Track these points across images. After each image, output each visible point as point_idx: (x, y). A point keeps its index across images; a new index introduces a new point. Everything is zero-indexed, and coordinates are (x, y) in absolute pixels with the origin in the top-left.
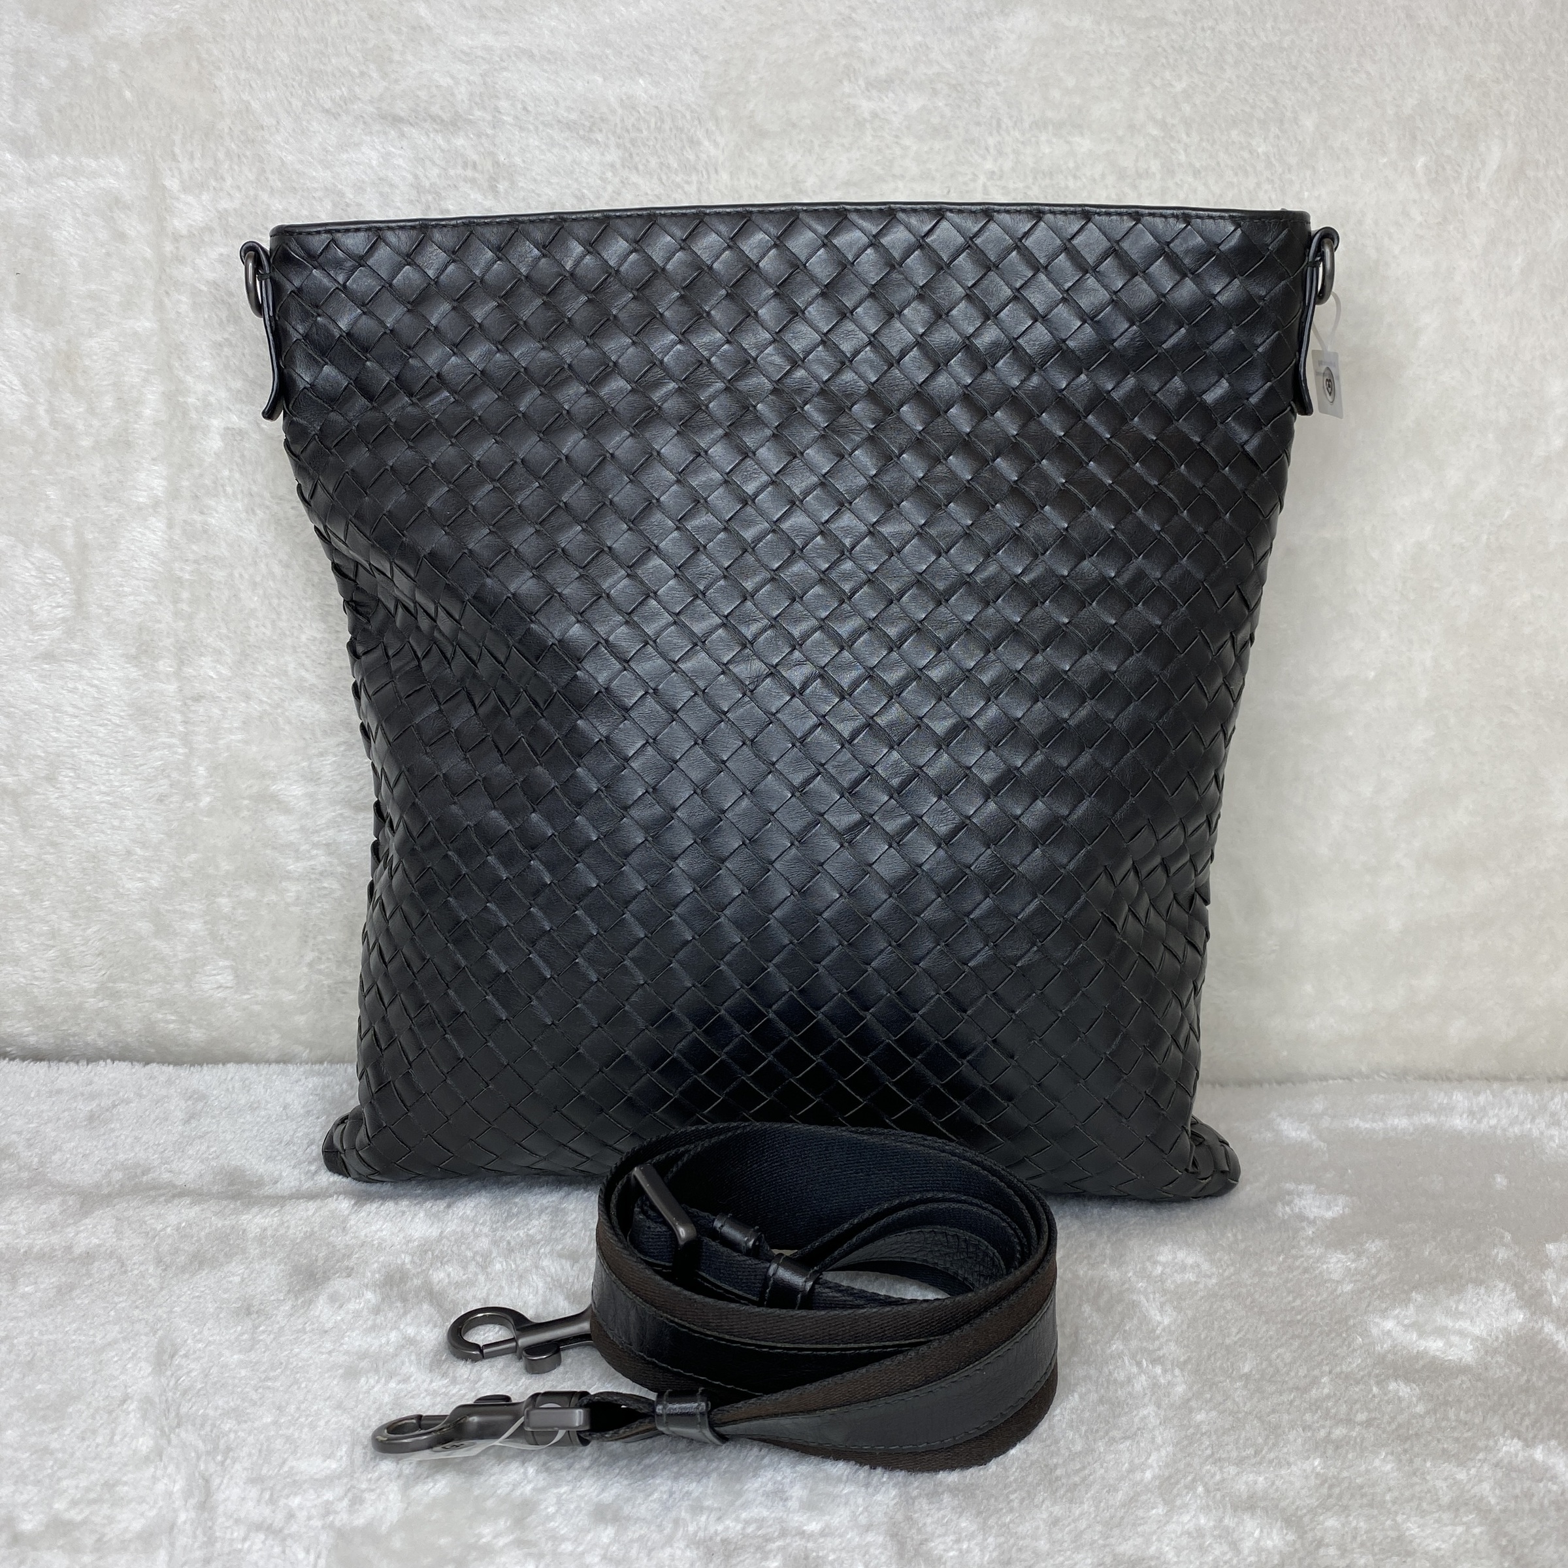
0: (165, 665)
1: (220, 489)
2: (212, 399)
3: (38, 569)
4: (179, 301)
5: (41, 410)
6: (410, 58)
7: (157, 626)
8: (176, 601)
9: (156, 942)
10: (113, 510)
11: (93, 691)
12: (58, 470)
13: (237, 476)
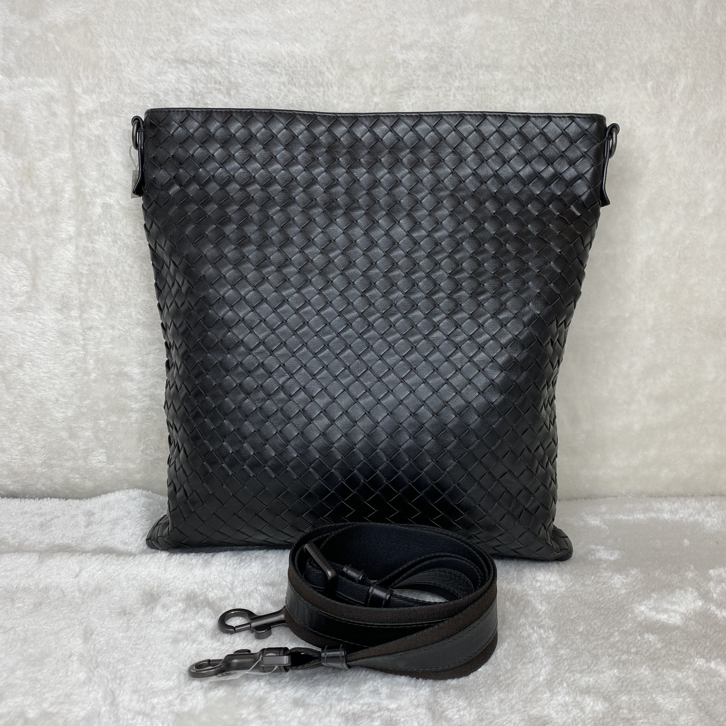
0: (75, 313)
1: (101, 231)
2: (97, 190)
3: (14, 269)
4: (81, 145)
5: (16, 195)
6: (190, 33)
7: (71, 295)
8: (80, 283)
9: (70, 441)
10: (50, 241)
11: (40, 325)
12: (24, 223)
13: (108, 225)
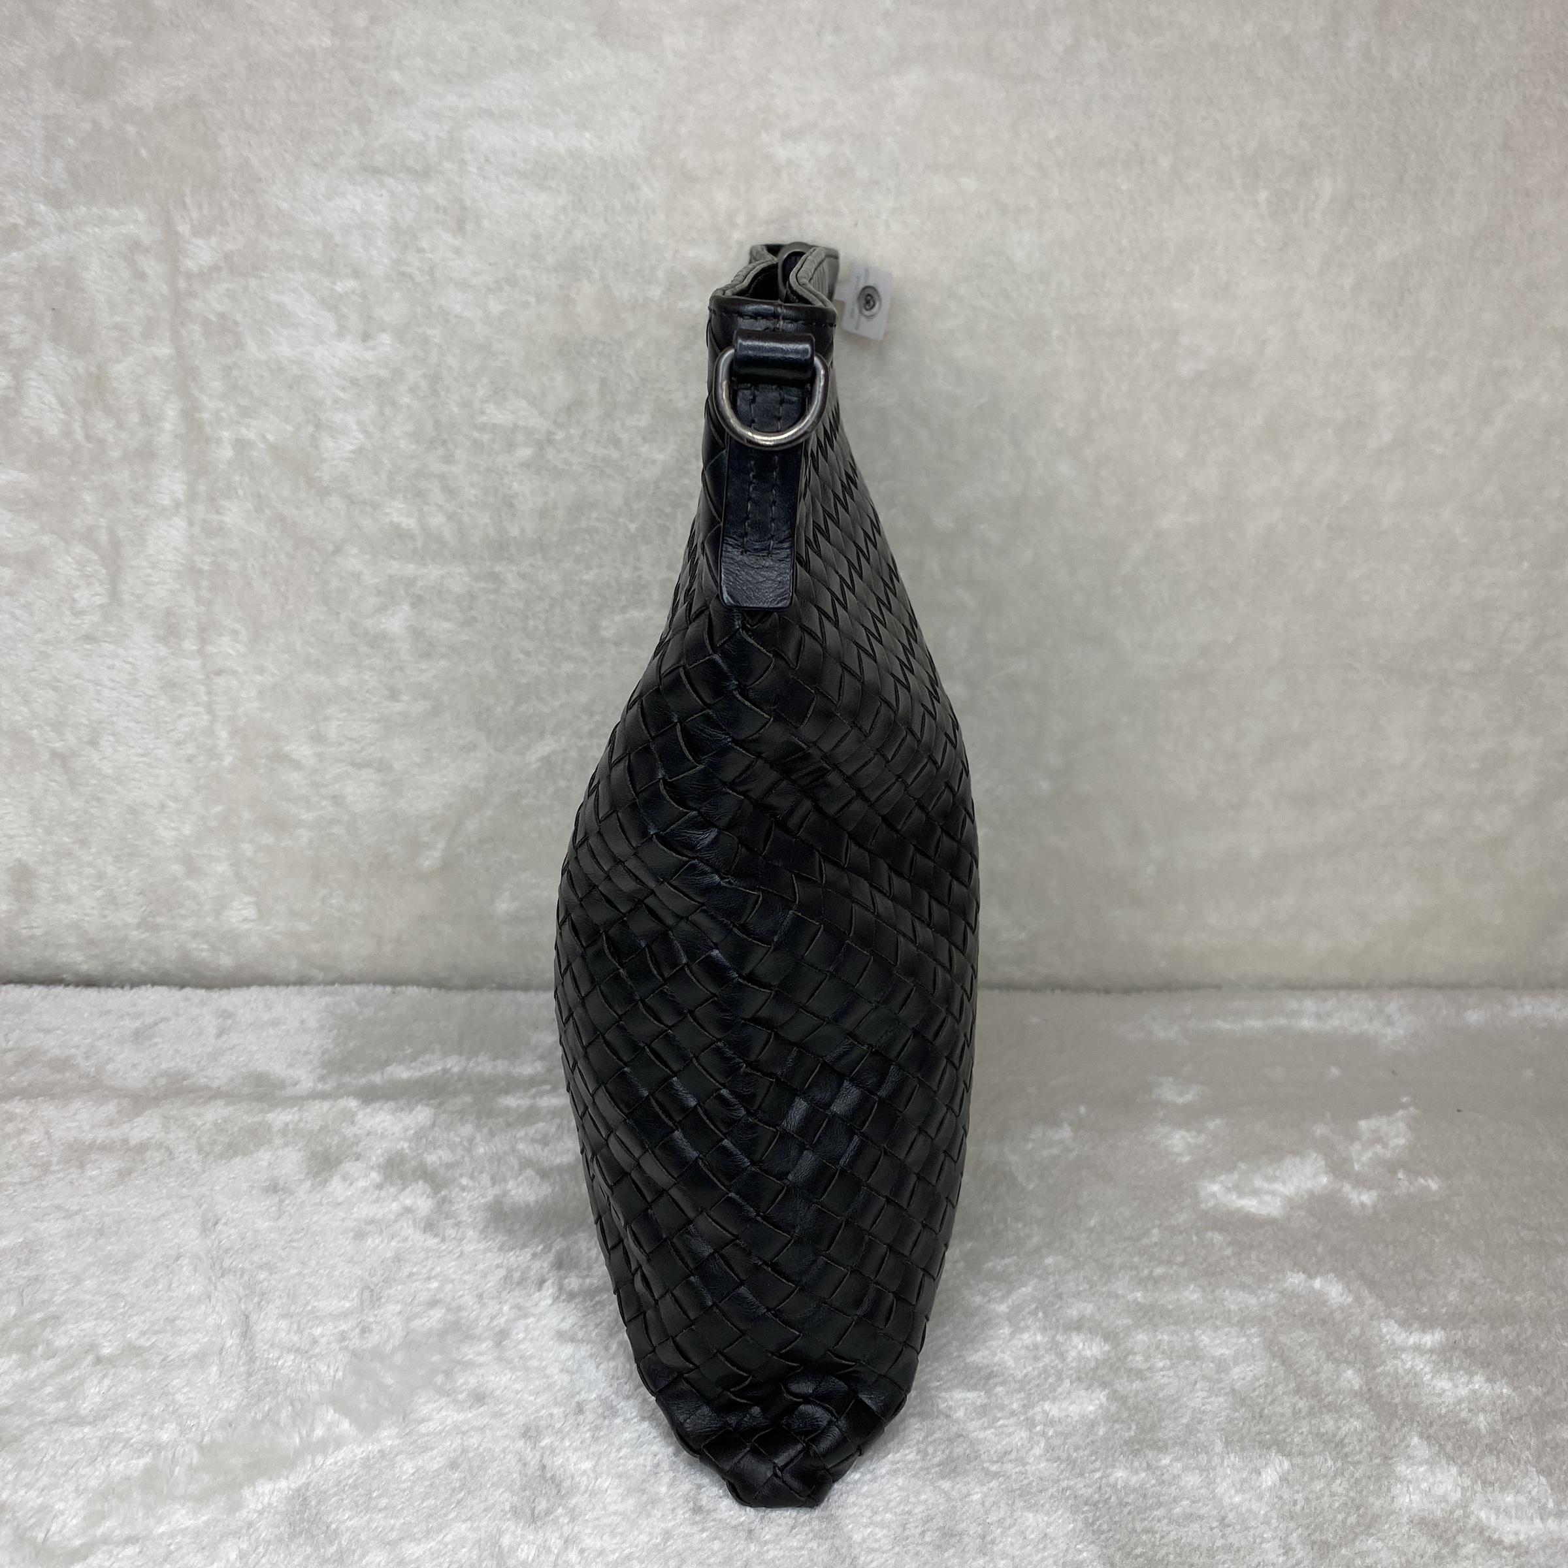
0: (189, 645)
1: (233, 492)
2: (224, 414)
3: (78, 563)
4: (192, 331)
6: (386, 117)
7: (182, 610)
8: (197, 589)
9: (189, 882)
10: (141, 512)
11: (128, 666)
